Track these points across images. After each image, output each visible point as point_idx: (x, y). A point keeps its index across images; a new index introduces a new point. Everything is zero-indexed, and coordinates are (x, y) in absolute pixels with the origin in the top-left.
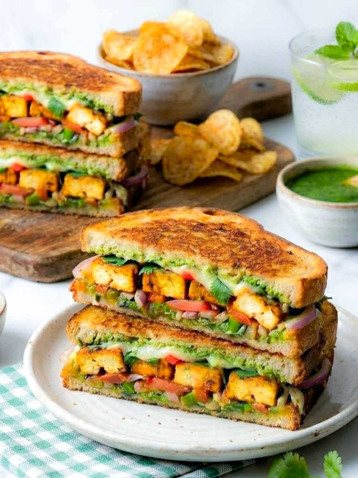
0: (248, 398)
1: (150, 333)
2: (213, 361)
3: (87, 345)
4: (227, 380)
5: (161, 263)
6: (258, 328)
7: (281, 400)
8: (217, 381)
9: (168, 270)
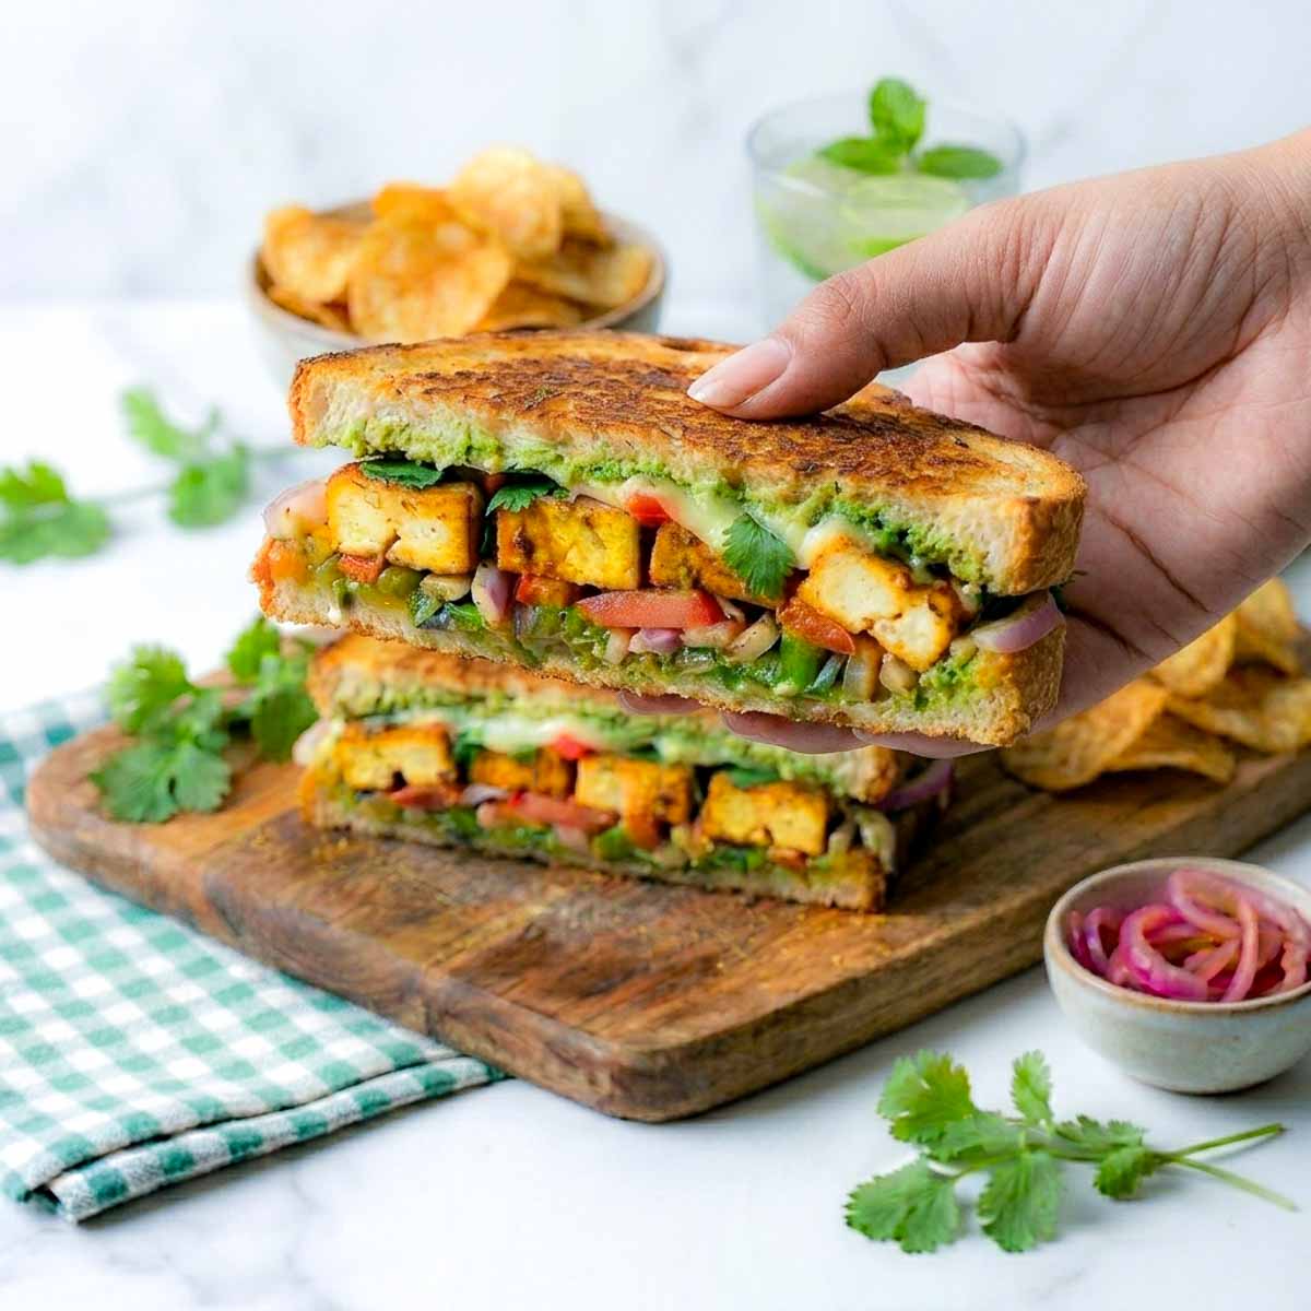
0: (758, 837)
1: (515, 684)
2: (670, 748)
3: (361, 717)
4: (705, 793)
5: (560, 474)
6: (879, 665)
7: (838, 839)
8: (681, 797)
9: (580, 497)
